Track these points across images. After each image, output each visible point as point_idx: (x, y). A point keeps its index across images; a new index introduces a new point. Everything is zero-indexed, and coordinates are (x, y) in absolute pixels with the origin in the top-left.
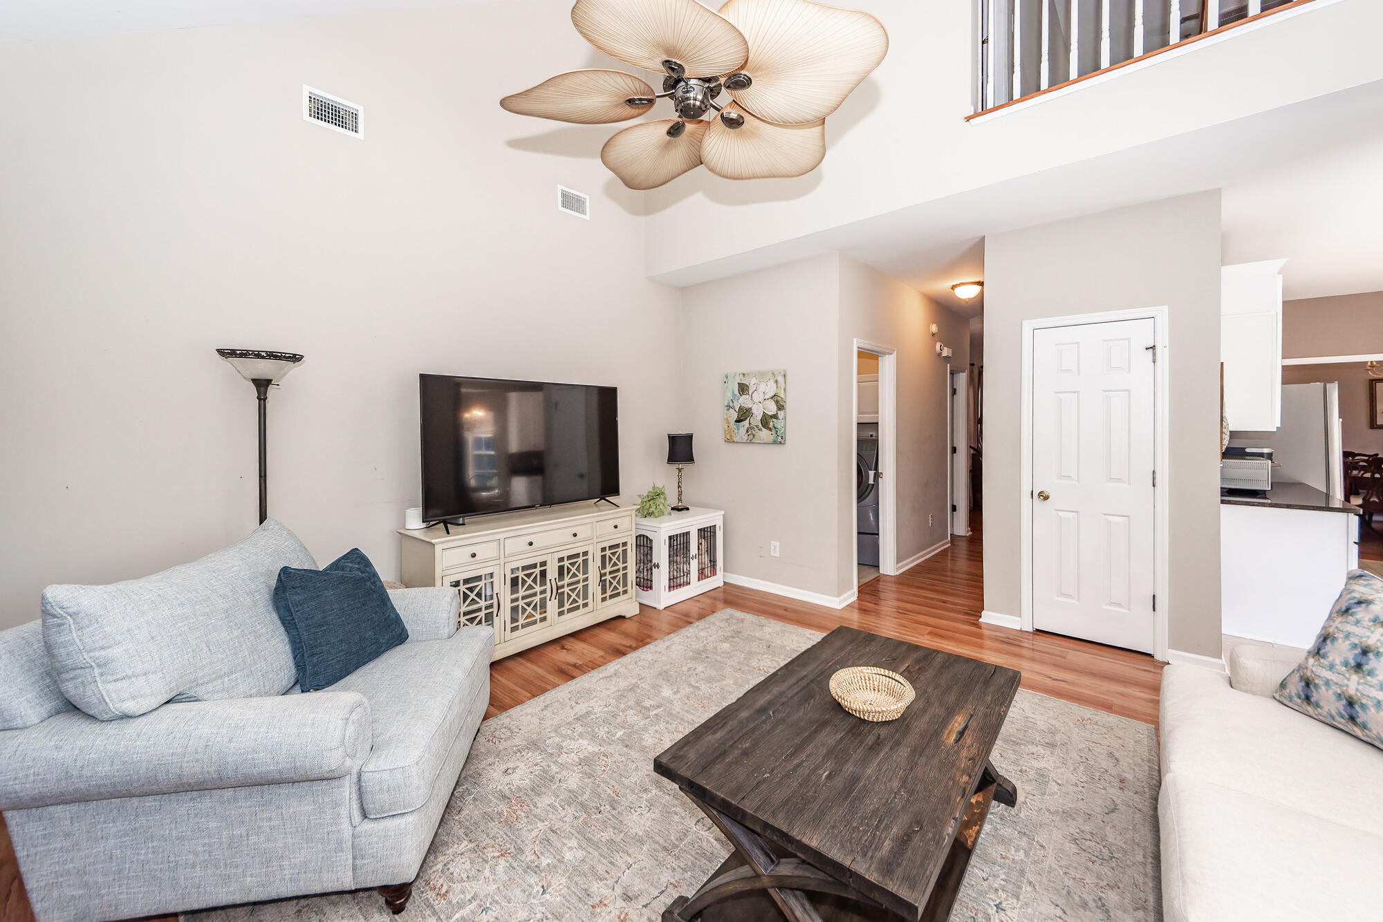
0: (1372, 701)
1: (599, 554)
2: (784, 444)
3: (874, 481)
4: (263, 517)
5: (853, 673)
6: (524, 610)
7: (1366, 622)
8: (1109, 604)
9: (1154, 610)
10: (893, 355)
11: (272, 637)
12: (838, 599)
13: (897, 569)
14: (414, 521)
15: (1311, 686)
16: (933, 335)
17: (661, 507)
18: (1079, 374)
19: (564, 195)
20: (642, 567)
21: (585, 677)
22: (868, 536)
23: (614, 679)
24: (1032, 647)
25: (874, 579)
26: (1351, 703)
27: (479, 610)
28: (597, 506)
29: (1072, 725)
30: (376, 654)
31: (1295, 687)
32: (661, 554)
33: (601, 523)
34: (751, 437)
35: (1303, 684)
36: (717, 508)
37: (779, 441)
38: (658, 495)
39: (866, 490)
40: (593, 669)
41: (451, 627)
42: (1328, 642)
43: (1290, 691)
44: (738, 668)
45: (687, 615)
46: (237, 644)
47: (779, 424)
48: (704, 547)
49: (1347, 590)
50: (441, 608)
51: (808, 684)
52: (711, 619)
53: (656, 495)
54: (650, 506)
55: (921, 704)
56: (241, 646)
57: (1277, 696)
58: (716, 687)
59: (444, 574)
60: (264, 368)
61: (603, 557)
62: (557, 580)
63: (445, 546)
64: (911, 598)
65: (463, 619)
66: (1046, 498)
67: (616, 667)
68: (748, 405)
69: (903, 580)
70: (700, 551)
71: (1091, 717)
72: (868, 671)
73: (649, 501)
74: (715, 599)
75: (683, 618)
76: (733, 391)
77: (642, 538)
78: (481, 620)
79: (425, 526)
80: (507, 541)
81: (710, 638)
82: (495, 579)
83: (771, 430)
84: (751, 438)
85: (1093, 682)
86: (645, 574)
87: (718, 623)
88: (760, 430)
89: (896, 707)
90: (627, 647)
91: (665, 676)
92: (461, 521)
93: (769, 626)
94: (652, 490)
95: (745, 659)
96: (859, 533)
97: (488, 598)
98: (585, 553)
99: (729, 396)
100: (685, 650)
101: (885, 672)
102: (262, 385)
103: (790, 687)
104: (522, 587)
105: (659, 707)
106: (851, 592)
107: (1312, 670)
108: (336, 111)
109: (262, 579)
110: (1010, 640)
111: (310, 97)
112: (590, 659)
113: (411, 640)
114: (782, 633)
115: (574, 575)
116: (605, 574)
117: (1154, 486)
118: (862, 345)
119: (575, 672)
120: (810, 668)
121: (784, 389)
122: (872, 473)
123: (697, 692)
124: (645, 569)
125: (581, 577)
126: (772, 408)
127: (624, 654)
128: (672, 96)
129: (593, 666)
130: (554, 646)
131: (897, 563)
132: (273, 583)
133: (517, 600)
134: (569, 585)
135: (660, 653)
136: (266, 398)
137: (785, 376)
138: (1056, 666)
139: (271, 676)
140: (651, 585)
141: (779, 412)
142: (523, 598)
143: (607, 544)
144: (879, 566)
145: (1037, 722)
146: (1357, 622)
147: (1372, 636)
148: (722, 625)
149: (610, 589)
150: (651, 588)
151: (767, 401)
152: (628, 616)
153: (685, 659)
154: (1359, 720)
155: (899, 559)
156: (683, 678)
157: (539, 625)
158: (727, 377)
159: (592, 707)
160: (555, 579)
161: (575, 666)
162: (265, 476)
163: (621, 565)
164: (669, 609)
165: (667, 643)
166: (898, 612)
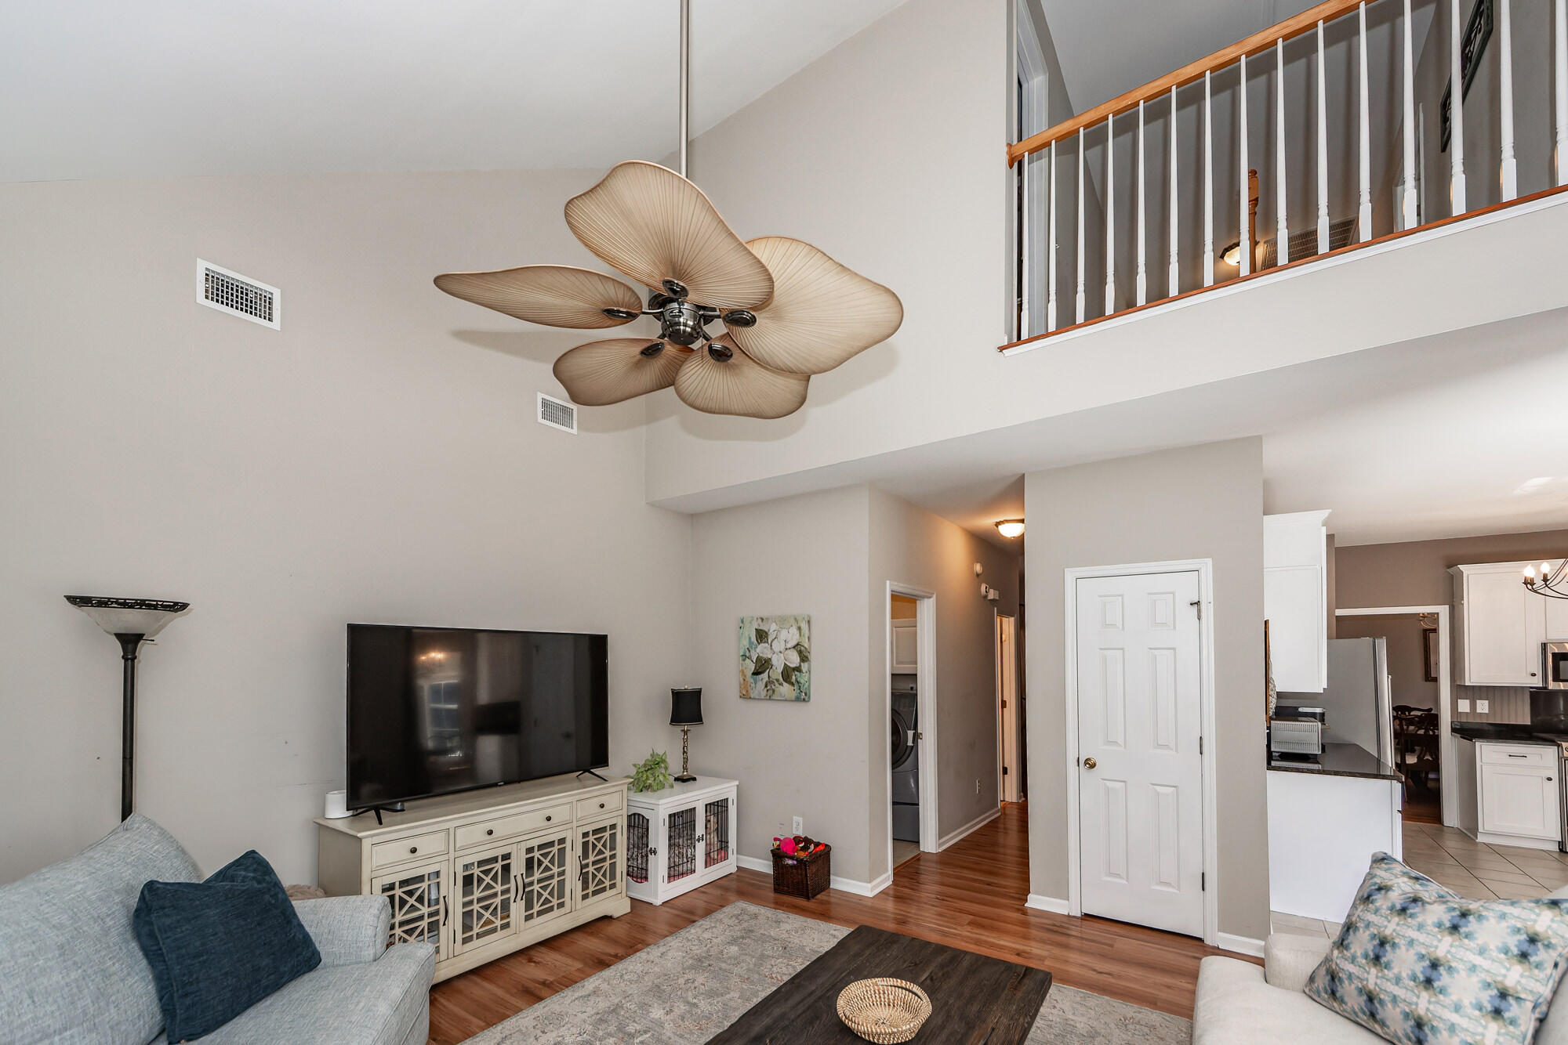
0: (1389, 997)
1: (580, 840)
2: (808, 701)
3: (913, 743)
4: (127, 810)
5: (866, 986)
6: (480, 916)
7: (1384, 911)
8: (1157, 884)
9: (1203, 889)
10: (931, 599)
11: (129, 974)
12: (869, 886)
13: (940, 845)
14: (337, 809)
15: (1336, 980)
16: (978, 575)
17: (661, 778)
18: (1123, 629)
19: (545, 403)
20: (635, 853)
21: (556, 998)
22: (905, 806)
23: (592, 998)
24: (1079, 935)
25: (913, 858)
26: (1371, 998)
27: (421, 918)
28: (580, 780)
29: (1112, 1026)
30: (276, 986)
31: (1322, 982)
32: (659, 837)
33: (583, 802)
34: (770, 692)
35: (1329, 977)
36: (728, 777)
37: (803, 697)
38: (657, 764)
39: (903, 753)
40: (567, 987)
41: (379, 946)
42: (1351, 931)
43: (1318, 986)
44: (746, 977)
45: (691, 913)
46: (75, 990)
47: (803, 679)
48: (713, 826)
49: (1370, 875)
50: (365, 923)
51: (816, 1001)
52: (718, 915)
53: (655, 764)
54: (647, 778)
55: (939, 1020)
56: (80, 992)
57: (1307, 990)
58: (718, 1002)
59: (375, 874)
60: (132, 620)
61: (585, 845)
62: (524, 875)
63: (376, 840)
64: (953, 880)
65: (398, 931)
66: (1093, 766)
67: (597, 983)
68: (767, 654)
69: (947, 858)
70: (708, 830)
71: (1134, 1015)
72: (883, 983)
73: (646, 771)
74: (726, 889)
75: (684, 914)
76: (750, 638)
77: (637, 817)
78: (422, 931)
79: (351, 814)
80: (459, 831)
81: (715, 940)
82: (443, 879)
83: (793, 684)
84: (770, 695)
85: (1140, 973)
86: (640, 861)
87: (726, 920)
88: (781, 684)
89: (908, 1026)
90: (611, 955)
91: (657, 991)
92: (399, 806)
93: (787, 922)
94: (650, 758)
95: (755, 965)
96: (894, 803)
97: (433, 903)
98: (562, 841)
99: (745, 643)
100: (684, 957)
101: (902, 982)
102: (130, 642)
103: (793, 1008)
104: (478, 887)
105: (645, 1032)
106: (884, 876)
107: (1336, 963)
108: (242, 293)
109: (117, 899)
110: (1057, 928)
111: (207, 275)
112: (563, 974)
113: (325, 965)
114: (803, 930)
115: (547, 869)
116: (587, 865)
117: (1201, 753)
118: (896, 588)
119: (544, 992)
120: (820, 981)
121: (809, 638)
122: (910, 733)
123: (694, 1010)
124: (640, 856)
125: (555, 870)
126: (794, 660)
127: (608, 966)
128: (658, 317)
129: (567, 982)
130: (520, 959)
131: (939, 839)
132: (134, 901)
133: (471, 903)
134: (539, 881)
135: (653, 962)
136: (136, 658)
137: (809, 622)
138: (1104, 956)
139: (124, 1027)
140: (647, 874)
141: (802, 664)
142: (480, 900)
143: (590, 828)
144: (919, 842)
145: (1078, 1025)
146: (1376, 911)
147: (1389, 925)
148: (731, 922)
149: (593, 883)
150: (646, 878)
151: (787, 652)
152: (616, 915)
153: (684, 969)
154: (1378, 1017)
155: (942, 833)
156: (679, 993)
157: (500, 934)
158: (742, 622)
159: (562, 1036)
160: (522, 875)
161: (544, 983)
162: (131, 758)
163: (608, 853)
164: (667, 904)
165: (662, 949)
166: (937, 898)
